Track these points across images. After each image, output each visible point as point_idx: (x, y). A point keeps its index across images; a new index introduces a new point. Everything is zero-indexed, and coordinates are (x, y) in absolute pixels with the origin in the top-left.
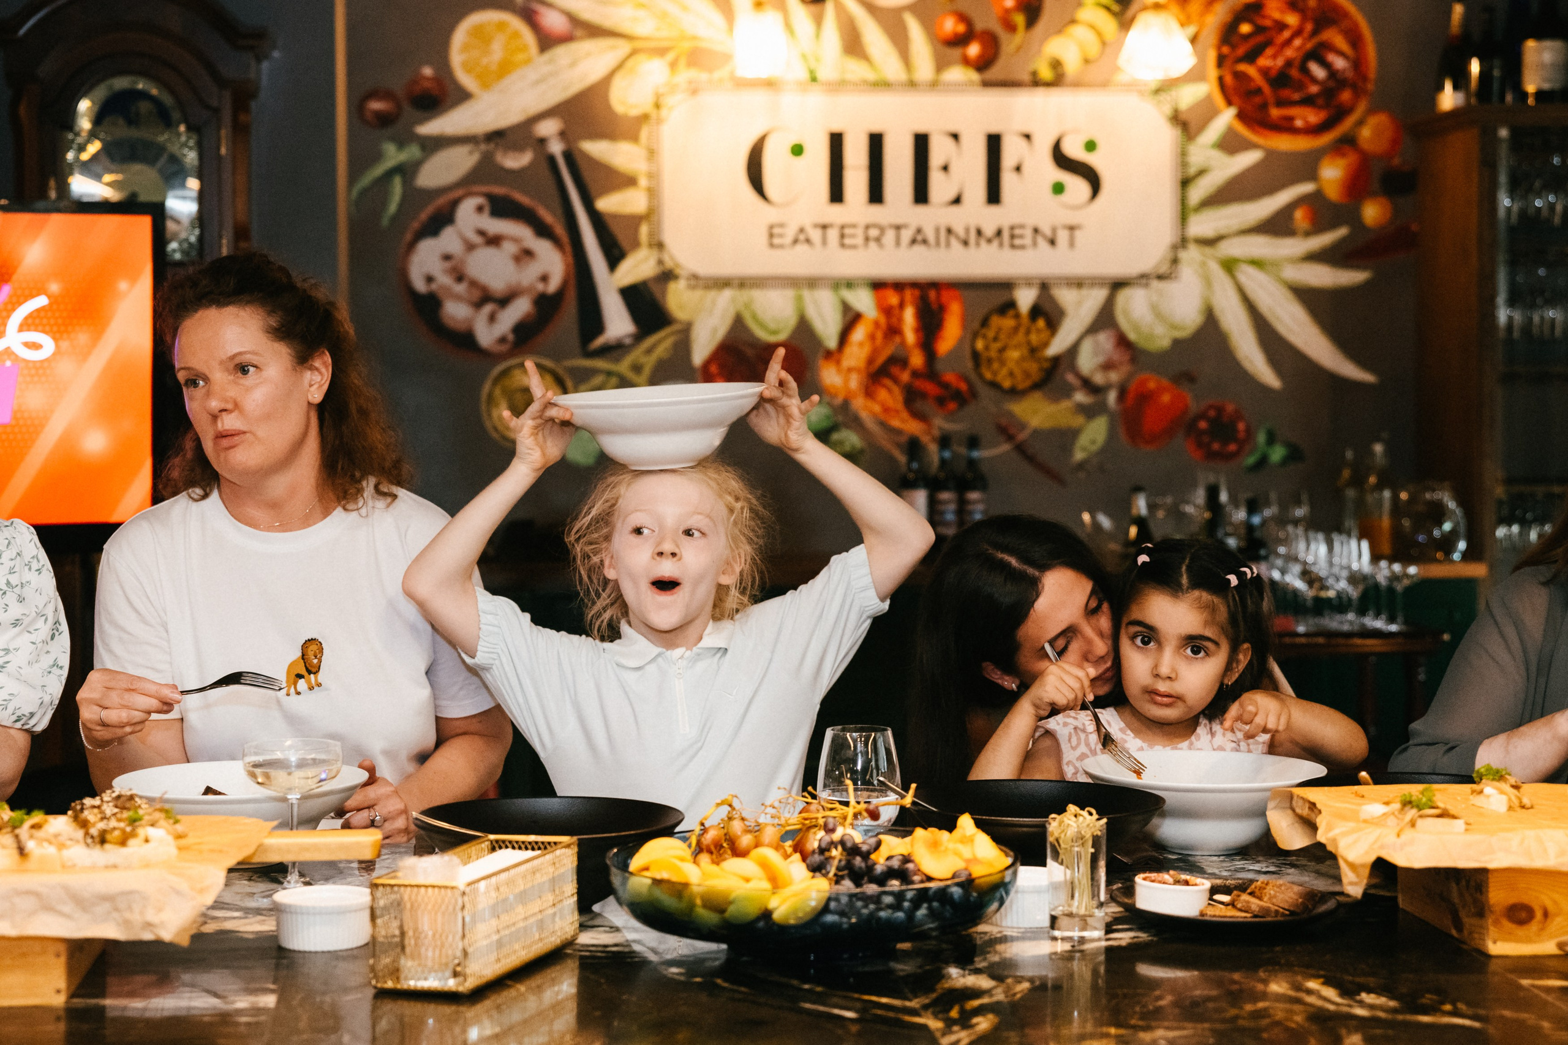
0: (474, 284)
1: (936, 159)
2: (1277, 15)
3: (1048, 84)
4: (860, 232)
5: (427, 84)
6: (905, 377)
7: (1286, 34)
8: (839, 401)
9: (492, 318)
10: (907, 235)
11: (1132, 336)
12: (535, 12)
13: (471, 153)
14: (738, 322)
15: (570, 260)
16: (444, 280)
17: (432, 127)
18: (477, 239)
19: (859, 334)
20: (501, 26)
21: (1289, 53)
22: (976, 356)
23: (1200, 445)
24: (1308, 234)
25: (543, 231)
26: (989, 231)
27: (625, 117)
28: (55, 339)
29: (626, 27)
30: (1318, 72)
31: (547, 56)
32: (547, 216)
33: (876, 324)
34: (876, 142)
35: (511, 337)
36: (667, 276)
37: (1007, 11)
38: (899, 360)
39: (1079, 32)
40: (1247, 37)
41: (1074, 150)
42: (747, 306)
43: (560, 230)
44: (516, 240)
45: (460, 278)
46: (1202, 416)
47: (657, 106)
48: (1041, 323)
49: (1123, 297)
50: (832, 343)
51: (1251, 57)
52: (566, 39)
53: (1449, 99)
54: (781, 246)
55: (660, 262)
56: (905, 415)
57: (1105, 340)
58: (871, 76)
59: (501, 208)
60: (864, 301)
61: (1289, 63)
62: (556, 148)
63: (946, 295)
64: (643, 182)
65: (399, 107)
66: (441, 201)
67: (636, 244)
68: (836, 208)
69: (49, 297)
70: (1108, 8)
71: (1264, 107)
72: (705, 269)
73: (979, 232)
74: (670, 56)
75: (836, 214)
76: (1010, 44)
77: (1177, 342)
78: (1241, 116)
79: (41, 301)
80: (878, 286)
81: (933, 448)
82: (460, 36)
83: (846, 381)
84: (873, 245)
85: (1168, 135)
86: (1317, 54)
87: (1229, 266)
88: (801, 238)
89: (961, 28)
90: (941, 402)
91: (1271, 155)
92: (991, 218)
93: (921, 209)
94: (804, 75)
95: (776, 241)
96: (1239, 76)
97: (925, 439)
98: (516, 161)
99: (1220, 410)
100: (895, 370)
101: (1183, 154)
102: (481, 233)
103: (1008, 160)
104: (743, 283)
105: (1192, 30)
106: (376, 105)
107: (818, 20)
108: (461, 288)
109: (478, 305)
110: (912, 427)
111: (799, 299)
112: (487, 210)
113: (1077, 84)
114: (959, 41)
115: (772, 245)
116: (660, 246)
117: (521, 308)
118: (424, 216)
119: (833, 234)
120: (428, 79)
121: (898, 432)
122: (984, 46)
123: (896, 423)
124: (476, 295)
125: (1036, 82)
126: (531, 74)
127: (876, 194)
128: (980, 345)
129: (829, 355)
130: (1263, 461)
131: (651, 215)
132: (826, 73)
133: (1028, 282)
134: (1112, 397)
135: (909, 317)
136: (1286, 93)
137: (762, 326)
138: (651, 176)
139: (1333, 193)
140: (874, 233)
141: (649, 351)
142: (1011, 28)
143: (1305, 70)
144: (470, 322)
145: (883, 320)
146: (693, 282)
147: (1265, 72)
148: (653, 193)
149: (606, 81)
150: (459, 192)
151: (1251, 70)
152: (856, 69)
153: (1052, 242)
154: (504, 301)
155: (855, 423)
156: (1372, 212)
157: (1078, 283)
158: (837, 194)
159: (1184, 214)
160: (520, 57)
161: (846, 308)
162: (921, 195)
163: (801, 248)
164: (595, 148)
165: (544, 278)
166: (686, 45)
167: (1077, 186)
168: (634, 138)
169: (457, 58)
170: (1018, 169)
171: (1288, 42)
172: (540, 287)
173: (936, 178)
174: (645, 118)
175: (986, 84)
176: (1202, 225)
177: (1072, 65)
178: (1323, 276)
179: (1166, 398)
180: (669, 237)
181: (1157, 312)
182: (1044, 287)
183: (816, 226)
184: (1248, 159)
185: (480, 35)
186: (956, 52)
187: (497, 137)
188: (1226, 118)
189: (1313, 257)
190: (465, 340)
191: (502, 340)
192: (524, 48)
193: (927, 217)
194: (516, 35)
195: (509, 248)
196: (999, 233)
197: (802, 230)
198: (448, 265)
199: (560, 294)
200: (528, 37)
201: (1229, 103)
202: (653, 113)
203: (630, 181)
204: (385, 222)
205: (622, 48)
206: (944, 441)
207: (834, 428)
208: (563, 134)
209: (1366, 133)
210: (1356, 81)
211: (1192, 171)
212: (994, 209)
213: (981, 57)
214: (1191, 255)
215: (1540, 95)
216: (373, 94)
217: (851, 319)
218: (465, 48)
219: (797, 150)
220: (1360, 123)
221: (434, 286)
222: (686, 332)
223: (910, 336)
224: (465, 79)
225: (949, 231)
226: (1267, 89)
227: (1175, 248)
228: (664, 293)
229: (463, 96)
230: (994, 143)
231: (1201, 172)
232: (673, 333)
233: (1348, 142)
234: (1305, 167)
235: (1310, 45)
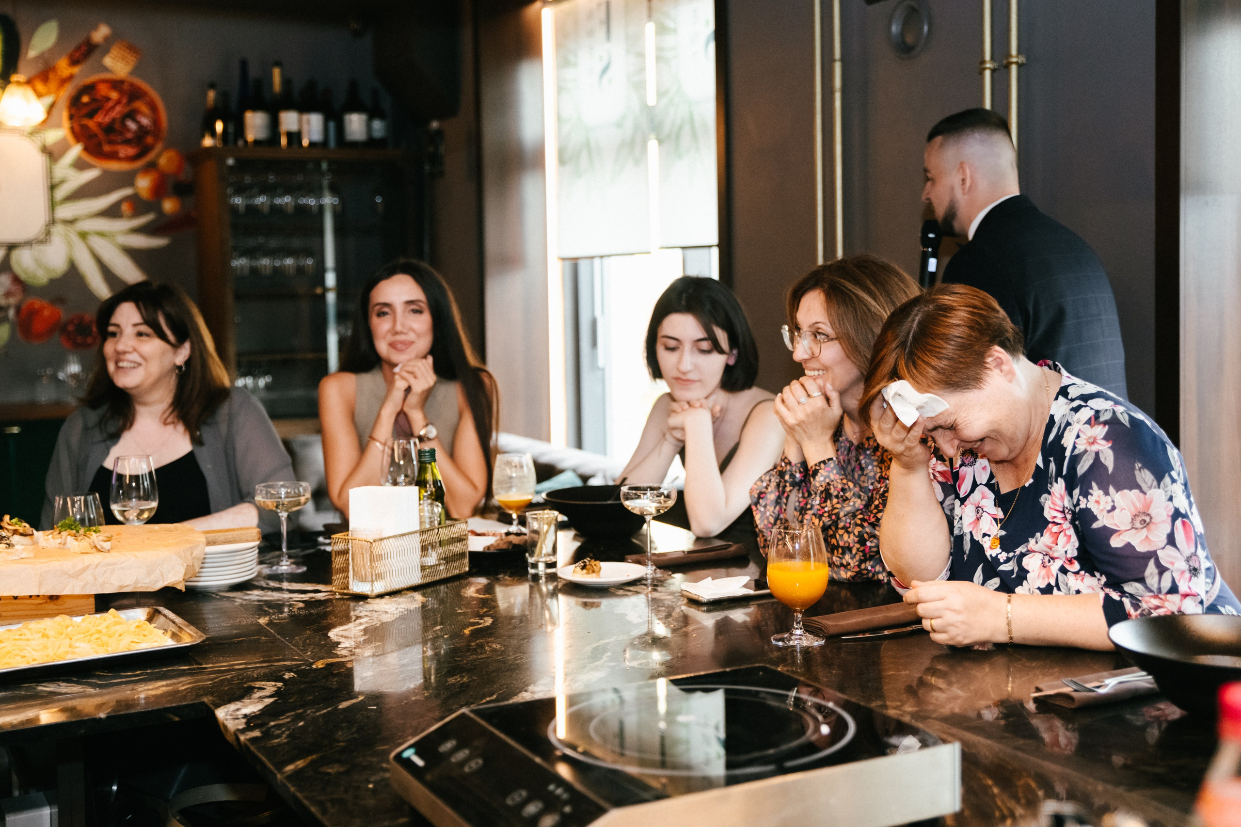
2: (105, 93)
7: (110, 104)
11: (23, 276)
21: (114, 114)
23: (69, 339)
24: (131, 217)
30: (132, 125)
40: (86, 104)
46: (71, 322)
49: (16, 255)
51: (91, 115)
53: (208, 141)
57: (5, 278)
61: (113, 120)
71: (99, 145)
77: (52, 281)
78: (86, 149)
85: (39, 161)
86: (132, 115)
87: (83, 235)
91: (106, 173)
96: (84, 127)
99: (80, 318)
101: (50, 170)
105: (49, 100)
134: (11, 313)
136: (113, 137)
139: (145, 194)
143: (124, 124)
147: (100, 125)
151: (90, 123)
156: (169, 206)
159: (53, 205)
171: (113, 108)
176: (65, 212)
178: (141, 242)
179: (46, 313)
181: (37, 261)
184: (90, 175)
188: (76, 150)
189: (135, 231)
201: (78, 141)
209: (163, 161)
210: (156, 130)
211: (57, 180)
214: (58, 230)
215: (255, 142)
220: (159, 155)
226: (101, 135)
227: (48, 225)
231: (62, 182)
234: (127, 180)
235: (127, 110)
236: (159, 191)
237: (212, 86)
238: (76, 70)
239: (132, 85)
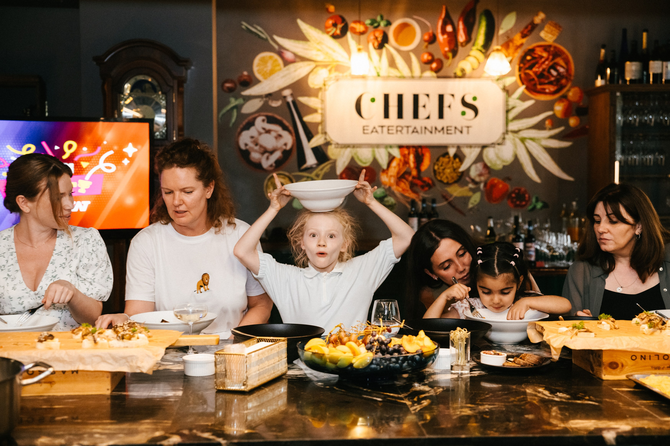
0: (261, 146)
1: (421, 103)
2: (540, 53)
3: (460, 77)
4: (394, 128)
5: (245, 78)
6: (410, 178)
7: (543, 60)
8: (387, 187)
9: (268, 158)
10: (411, 130)
11: (489, 164)
12: (282, 52)
13: (260, 101)
14: (352, 160)
15: (295, 138)
16: (251, 145)
17: (247, 92)
18: (262, 131)
19: (394, 164)
20: (271, 57)
21: (544, 66)
22: (435, 171)
23: (512, 202)
24: (550, 129)
25: (285, 128)
26: (439, 128)
27: (314, 89)
28: (116, 165)
29: (314, 58)
30: (554, 73)
31: (287, 67)
32: (286, 123)
33: (400, 160)
34: (400, 98)
35: (274, 165)
36: (328, 144)
37: (446, 52)
38: (408, 173)
39: (471, 59)
40: (529, 61)
41: (469, 100)
42: (356, 154)
43: (291, 128)
44: (275, 131)
45: (257, 144)
46: (513, 192)
47: (325, 85)
48: (457, 160)
49: (486, 151)
50: (385, 167)
51: (531, 68)
52: (293, 62)
53: (599, 82)
54: (367, 133)
55: (326, 139)
56: (410, 192)
57: (479, 166)
58: (398, 74)
59: (271, 120)
60: (396, 152)
61: (544, 70)
62: (290, 99)
63: (424, 150)
64: (320, 111)
65: (236, 85)
66: (251, 117)
67: (317, 133)
68: (386, 120)
69: (114, 151)
70: (481, 51)
71: (535, 85)
72: (340, 142)
73: (436, 129)
74: (329, 68)
75: (386, 122)
76: (447, 63)
77: (504, 167)
78: (527, 88)
79: (111, 152)
80: (401, 147)
81: (420, 203)
82: (257, 61)
83: (390, 180)
84: (399, 133)
85: (501, 95)
86: (554, 67)
87: (523, 140)
88: (374, 130)
89: (430, 58)
90: (422, 187)
91: (537, 102)
92: (440, 124)
93: (416, 120)
94: (375, 74)
95: (366, 131)
96: (527, 74)
97: (417, 200)
98: (276, 104)
99: (519, 190)
100: (407, 176)
101: (507, 101)
102: (264, 129)
103: (446, 104)
104: (354, 146)
105: (510, 58)
106: (228, 85)
107: (380, 55)
108: (257, 148)
109: (263, 154)
110: (412, 196)
111: (374, 152)
112: (266, 121)
113: (470, 77)
114: (429, 62)
115: (364, 133)
116: (325, 133)
117: (277, 155)
118: (244, 123)
119: (385, 129)
120: (246, 76)
121: (407, 197)
122: (437, 64)
123: (407, 194)
124: (262, 149)
125: (456, 77)
126: (281, 74)
127: (400, 116)
128: (436, 167)
129: (384, 171)
130: (534, 208)
131: (322, 122)
132: (382, 74)
133: (453, 146)
134: (482, 186)
135: (412, 158)
136: (542, 80)
137: (361, 161)
138: (322, 109)
139: (559, 115)
140: (399, 129)
141: (322, 170)
142: (447, 58)
143: (549, 72)
144: (260, 159)
145: (402, 159)
146: (337, 146)
147: (535, 73)
148: (323, 115)
149: (307, 76)
150: (256, 115)
151: (531, 72)
152: (393, 72)
153: (461, 132)
154: (272, 152)
155: (393, 194)
156: (573, 122)
157: (470, 146)
158: (386, 115)
159: (507, 122)
160: (277, 68)
161: (390, 155)
162: (416, 116)
163: (374, 134)
164: (303, 100)
165: (286, 144)
166: (335, 64)
167: (470, 113)
168: (316, 96)
169: (255, 69)
170: (449, 107)
171: (544, 63)
172: (284, 147)
173: (421, 110)
174: (320, 89)
175: (438, 77)
176: (514, 126)
177: (468, 70)
178: (555, 144)
179: (501, 186)
180: (328, 130)
181: (497, 156)
182: (458, 147)
183: (379, 126)
184: (530, 103)
185: (264, 61)
186: (428, 66)
187: (269, 96)
188: (522, 89)
189: (552, 137)
190: (258, 166)
191: (271, 166)
192: (279, 65)
193: (418, 123)
194: (276, 60)
195: (273, 134)
196: (443, 129)
197: (374, 128)
198: (253, 140)
199: (291, 149)
200: (280, 61)
201: (523, 84)
202: (323, 87)
203: (315, 111)
204: (231, 125)
205: (313, 65)
206: (424, 201)
207: (385, 196)
208: (292, 95)
209: (571, 94)
210: (567, 76)
211: (510, 107)
212: (441, 121)
213: (437, 68)
214: (510, 136)
215: (631, 81)
216: (227, 81)
217: (392, 158)
218: (259, 65)
219: (373, 100)
220: (569, 91)
221: (248, 147)
222: (335, 162)
223: (412, 165)
224: (258, 76)
225: (426, 128)
226: (536, 79)
227: (504, 134)
228: (327, 149)
229: (258, 82)
230: (441, 98)
232: (330, 163)
233: (564, 97)
234: (549, 106)
235: (551, 64)
236: (567, 113)
237: (604, 47)
238: (524, 40)
239: (555, 47)
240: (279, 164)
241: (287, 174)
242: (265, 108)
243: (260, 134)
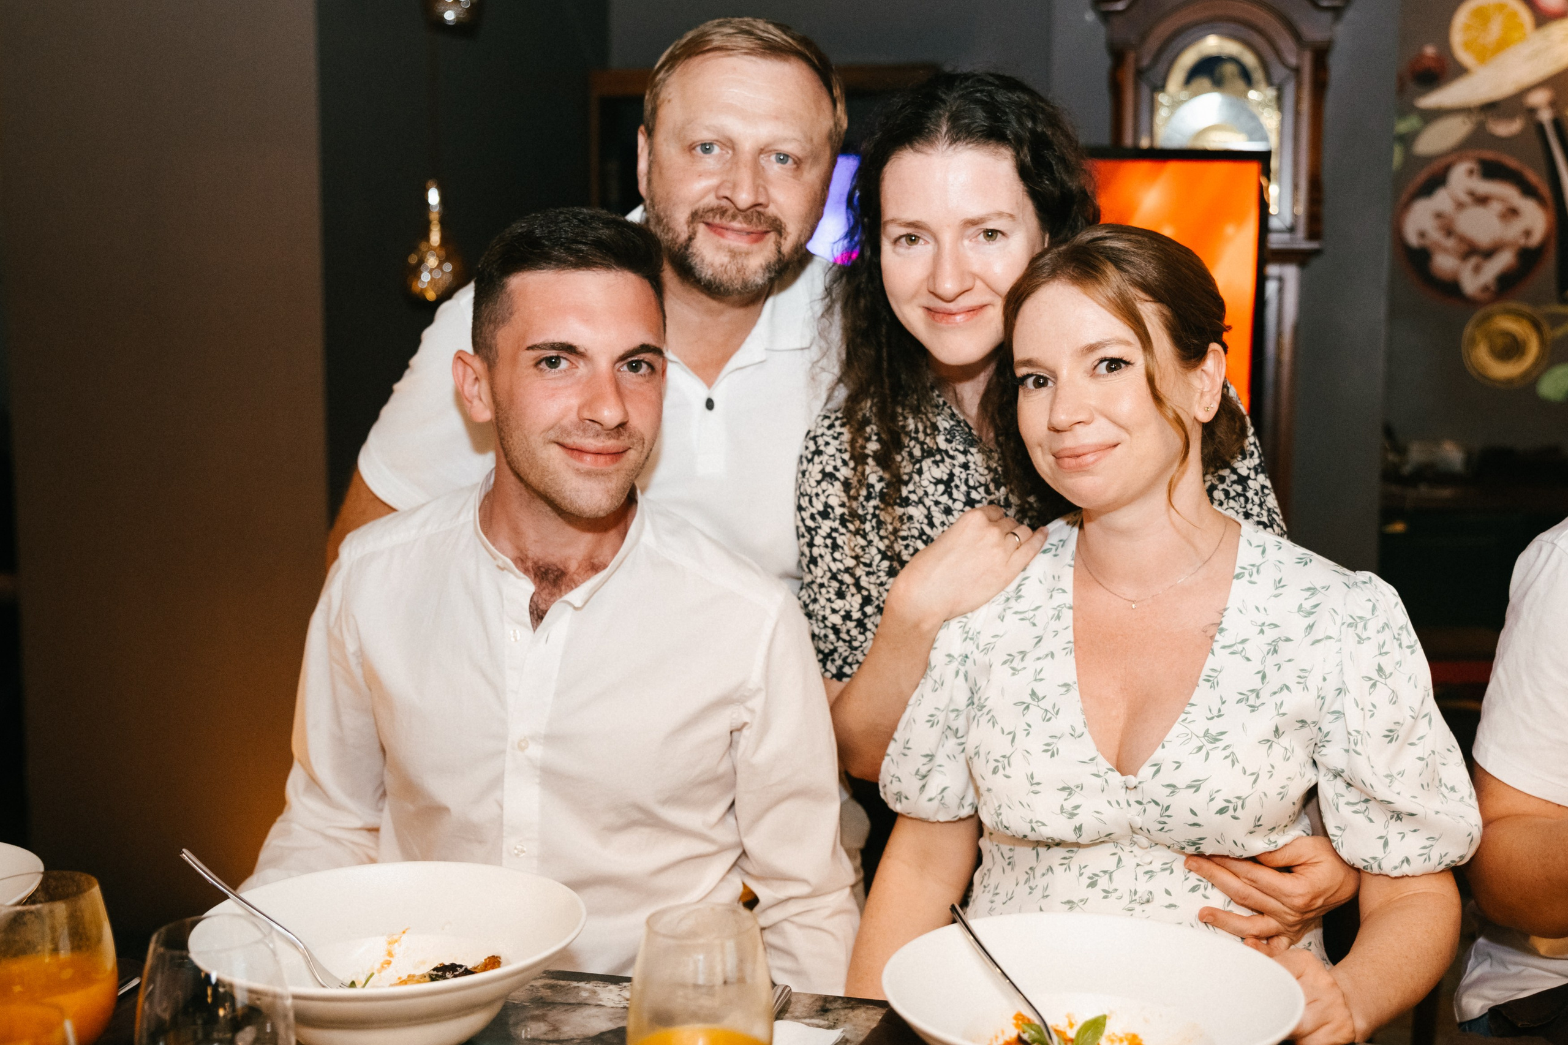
0: (1462, 239)
5: (1429, 62)
9: (1477, 269)
13: (1466, 122)
15: (1553, 217)
16: (1435, 235)
17: (1432, 100)
18: (1467, 199)
20: (1501, 7)
25: (1528, 190)
31: (1543, 30)
32: (1533, 177)
35: (1493, 286)
43: (1545, 190)
44: (1502, 200)
45: (1450, 234)
52: (1560, 16)
59: (1491, 170)
62: (1545, 116)
65: (1403, 81)
66: (1436, 166)
82: (1462, 16)
98: (1505, 129)
102: (1471, 194)
108: (1450, 243)
109: (1465, 257)
112: (1478, 173)
117: (1504, 260)
118: (1421, 178)
120: (1431, 57)
124: (1464, 248)
126: (1527, 49)
144: (1457, 272)
150: (1454, 158)
154: (1489, 253)
160: (1517, 33)
165: (1528, 233)
169: (1458, 37)
172: (1522, 242)
185: (1480, 16)
187: (1492, 108)
190: (1451, 288)
191: (1485, 289)
192: (1521, 26)
194: (1514, 15)
195: (1496, 207)
198: (1439, 222)
199: (1541, 248)
200: (1526, 15)
208: (1553, 104)
218: (1467, 28)
221: (1427, 242)
224: (1464, 56)
229: (1461, 71)
240: (1506, 283)
241: (1526, 308)
242: (1477, 139)
243: (1460, 206)
